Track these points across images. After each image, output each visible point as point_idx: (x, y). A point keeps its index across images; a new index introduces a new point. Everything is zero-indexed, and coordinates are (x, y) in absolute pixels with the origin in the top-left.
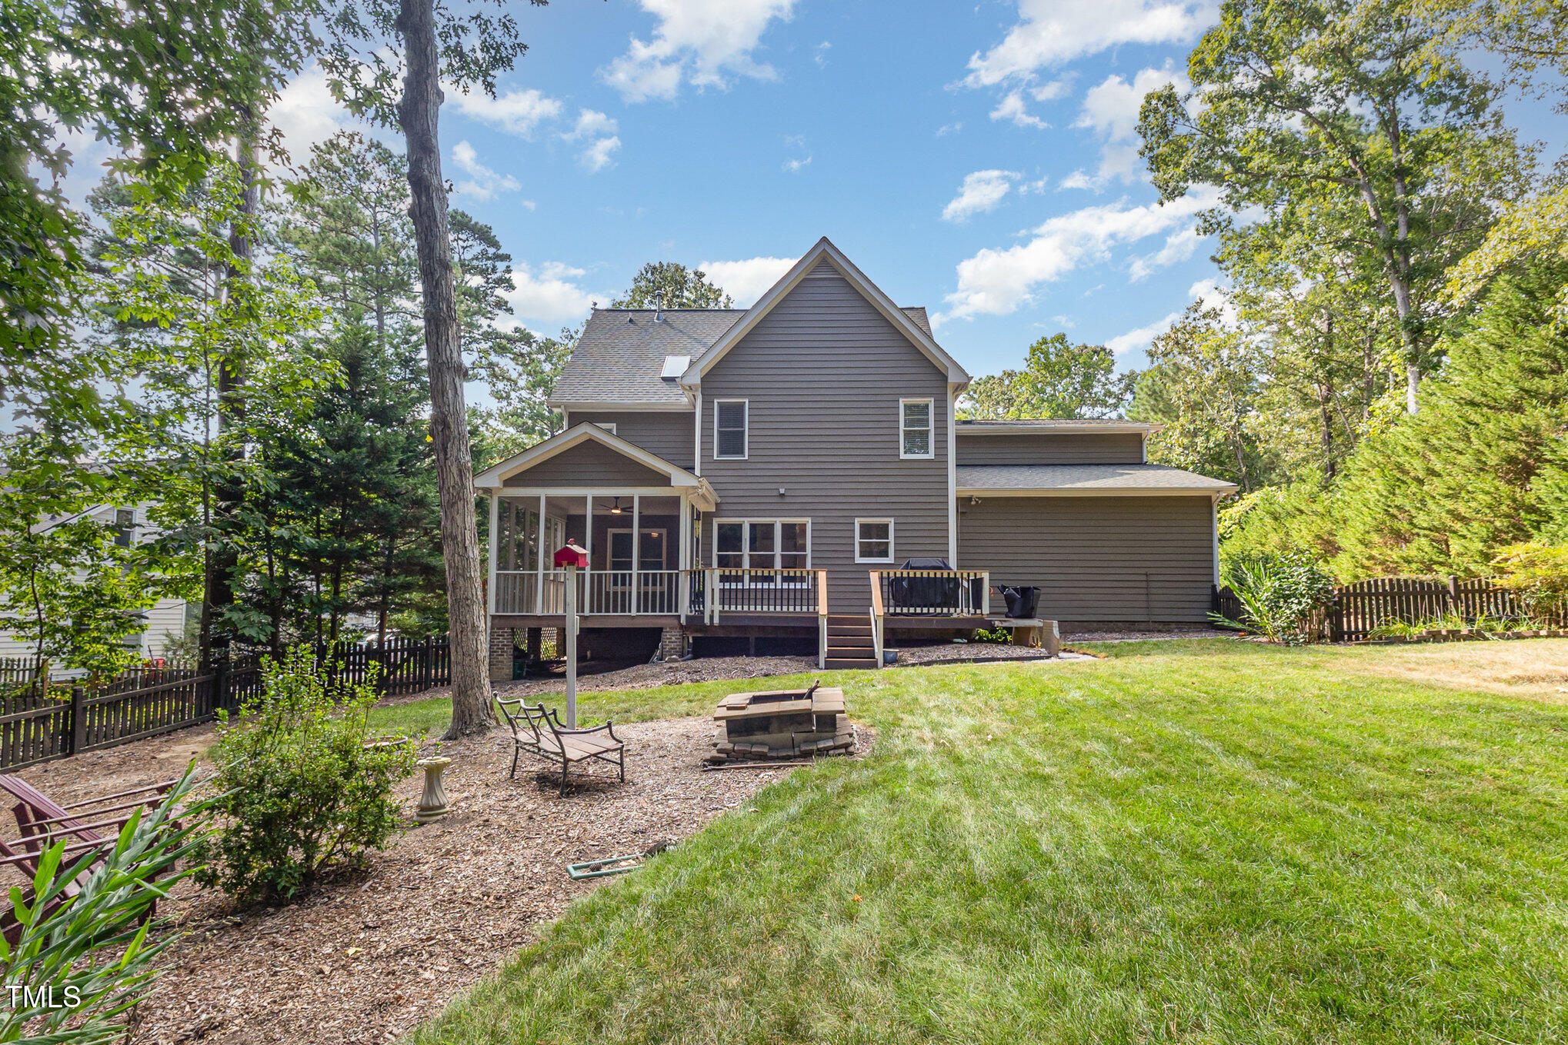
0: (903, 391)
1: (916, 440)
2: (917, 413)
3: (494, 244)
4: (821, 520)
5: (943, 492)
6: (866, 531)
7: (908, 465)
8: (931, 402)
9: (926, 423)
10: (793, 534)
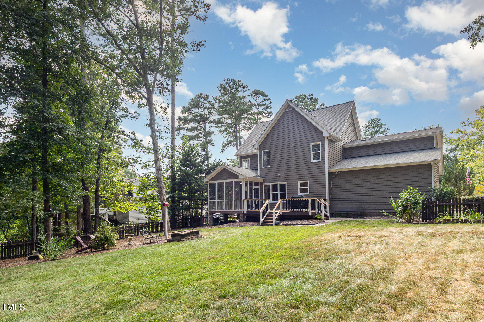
0: (310, 141)
1: (316, 156)
2: (316, 147)
3: (266, 96)
4: (289, 182)
5: (324, 171)
6: (302, 185)
7: (313, 164)
8: (320, 143)
9: (319, 150)
10: (283, 187)
